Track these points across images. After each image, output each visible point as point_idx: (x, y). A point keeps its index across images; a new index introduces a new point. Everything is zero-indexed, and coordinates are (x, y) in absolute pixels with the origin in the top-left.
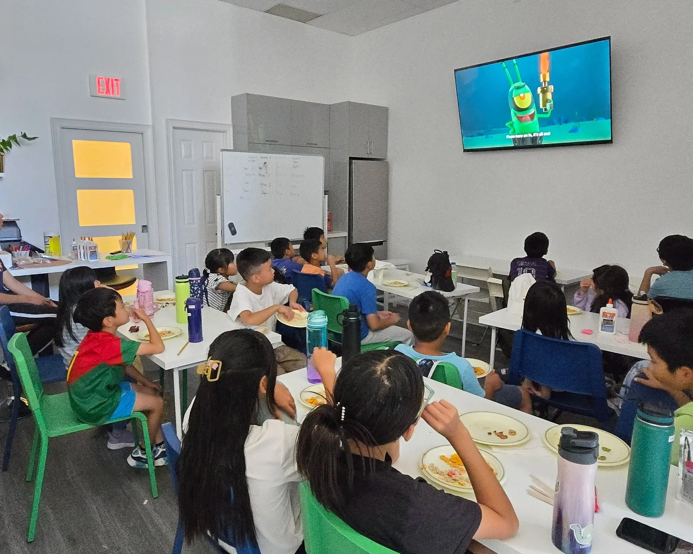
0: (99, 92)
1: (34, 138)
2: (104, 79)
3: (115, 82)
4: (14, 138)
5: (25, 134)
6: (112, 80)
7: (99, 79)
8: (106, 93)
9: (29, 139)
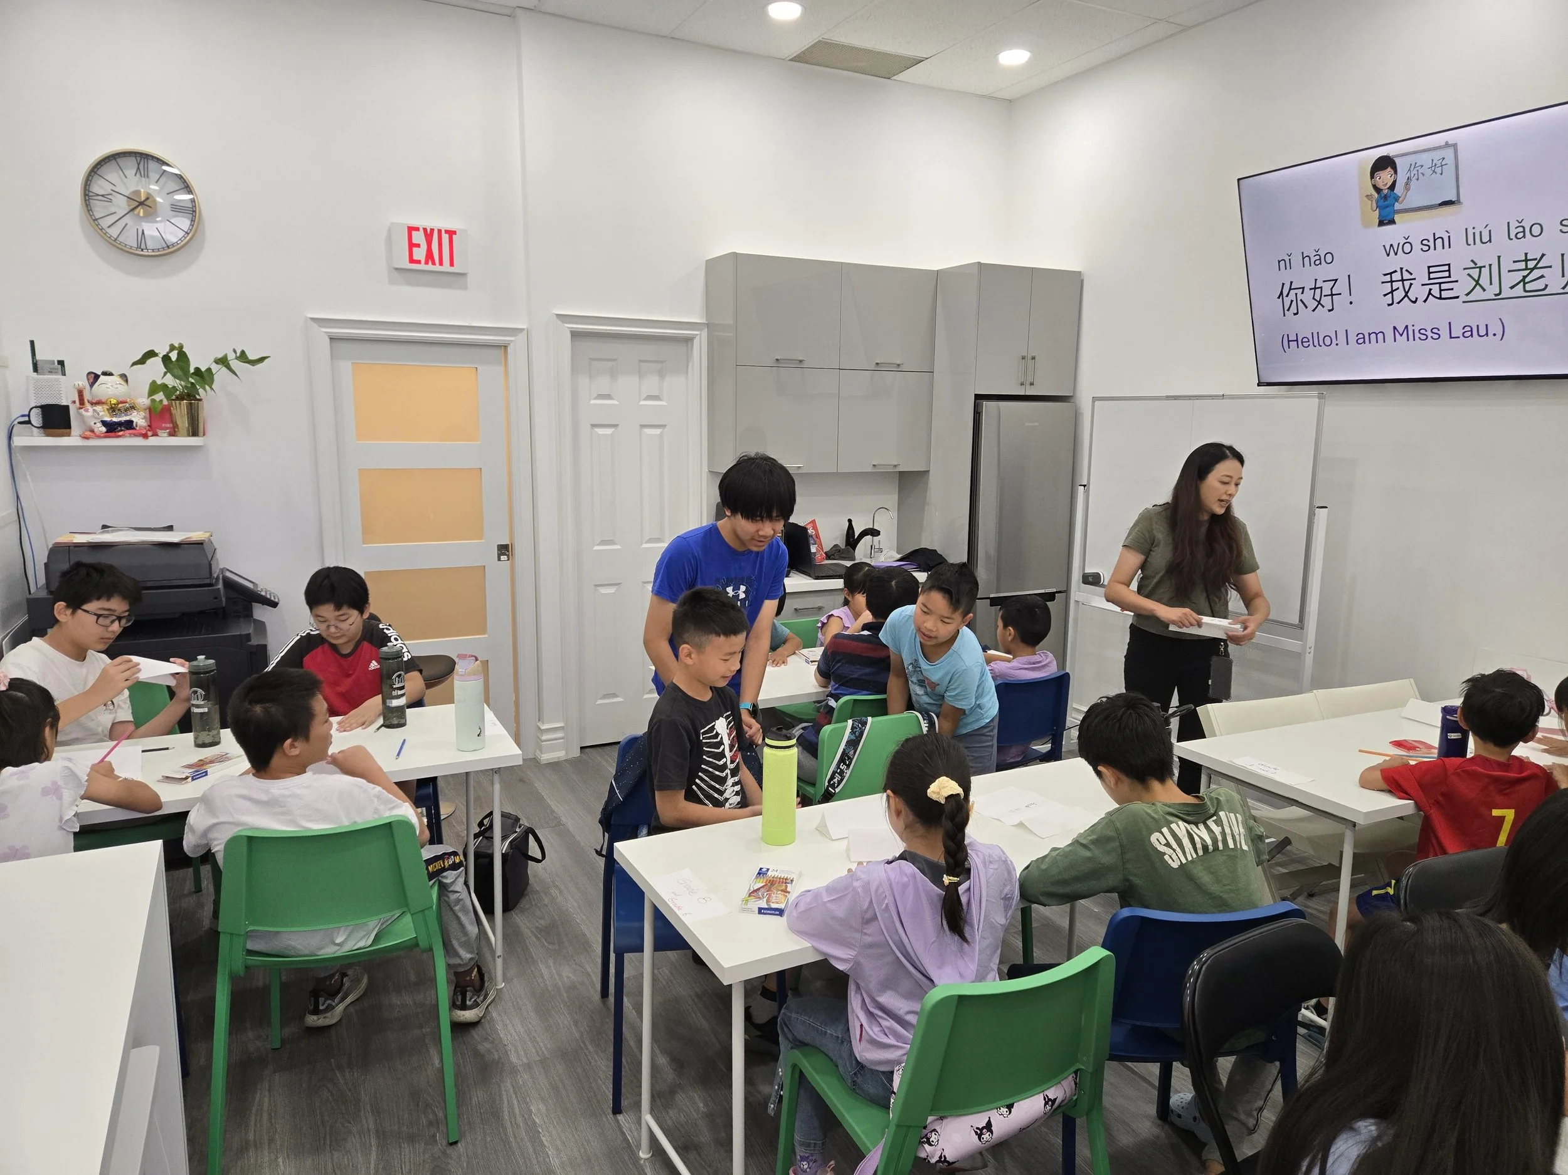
0: (412, 261)
1: (262, 359)
2: (421, 230)
3: (445, 237)
4: (223, 361)
5: (243, 352)
6: (440, 231)
7: (411, 229)
8: (426, 263)
9: (254, 363)
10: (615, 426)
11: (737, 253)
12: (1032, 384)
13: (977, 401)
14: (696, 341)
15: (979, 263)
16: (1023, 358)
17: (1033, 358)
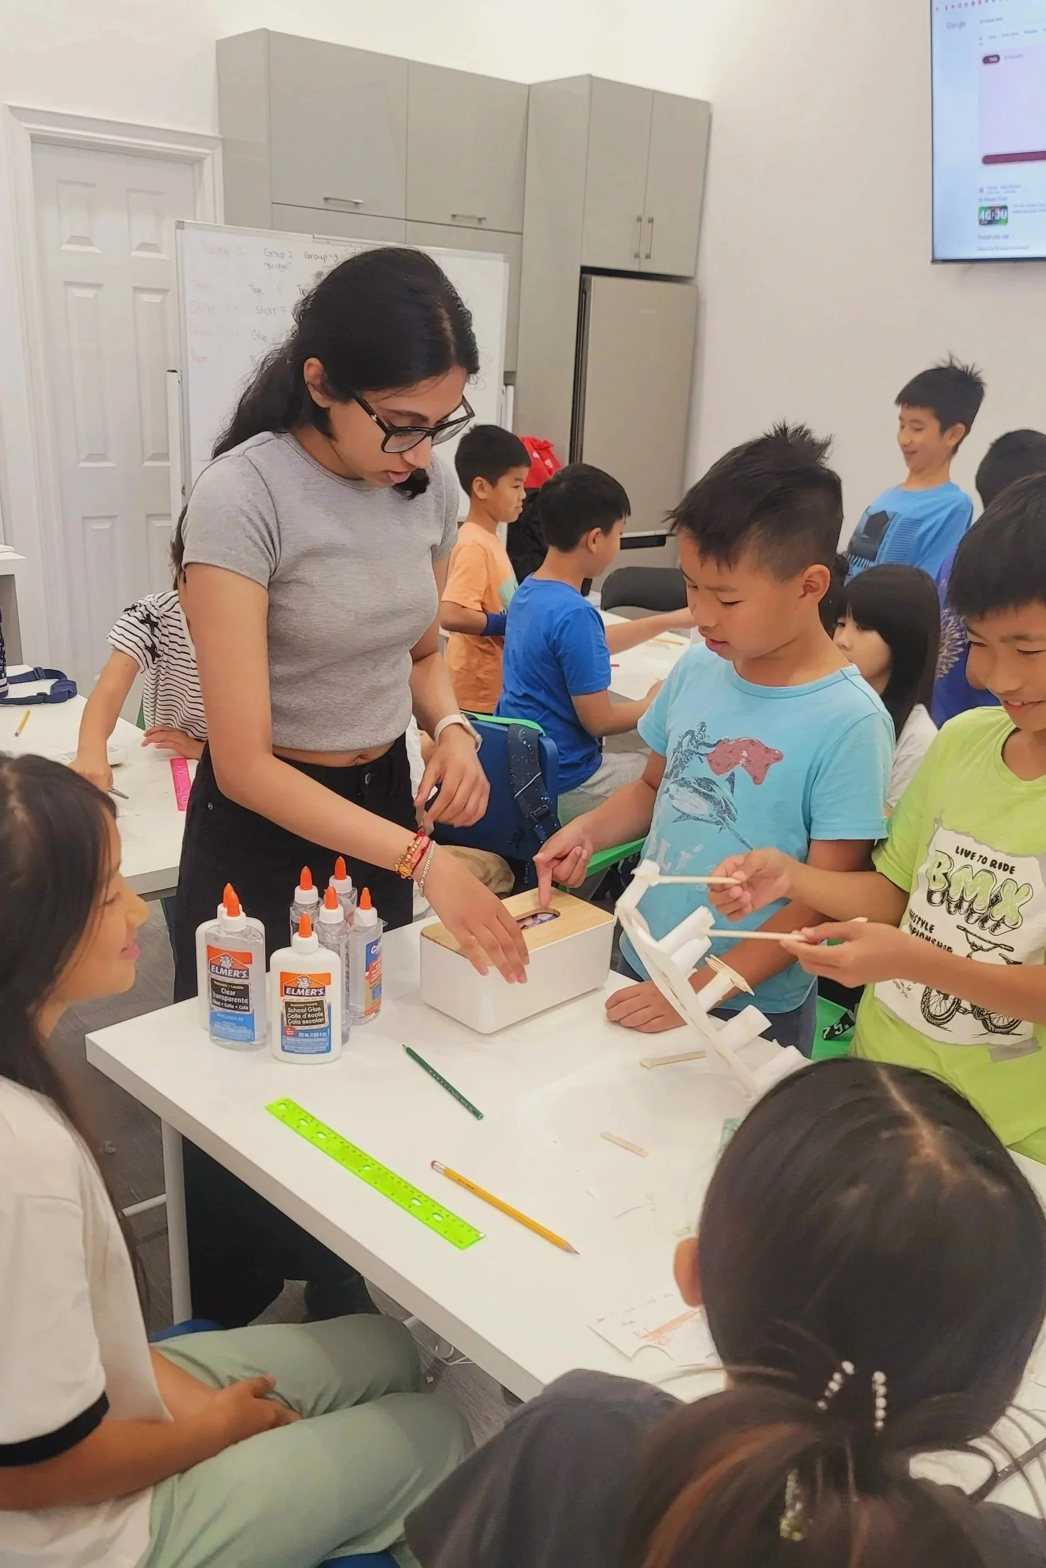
10: (98, 286)
11: (268, 31)
12: (648, 257)
13: (584, 276)
14: (207, 164)
15: (590, 76)
16: (639, 219)
17: (651, 221)
